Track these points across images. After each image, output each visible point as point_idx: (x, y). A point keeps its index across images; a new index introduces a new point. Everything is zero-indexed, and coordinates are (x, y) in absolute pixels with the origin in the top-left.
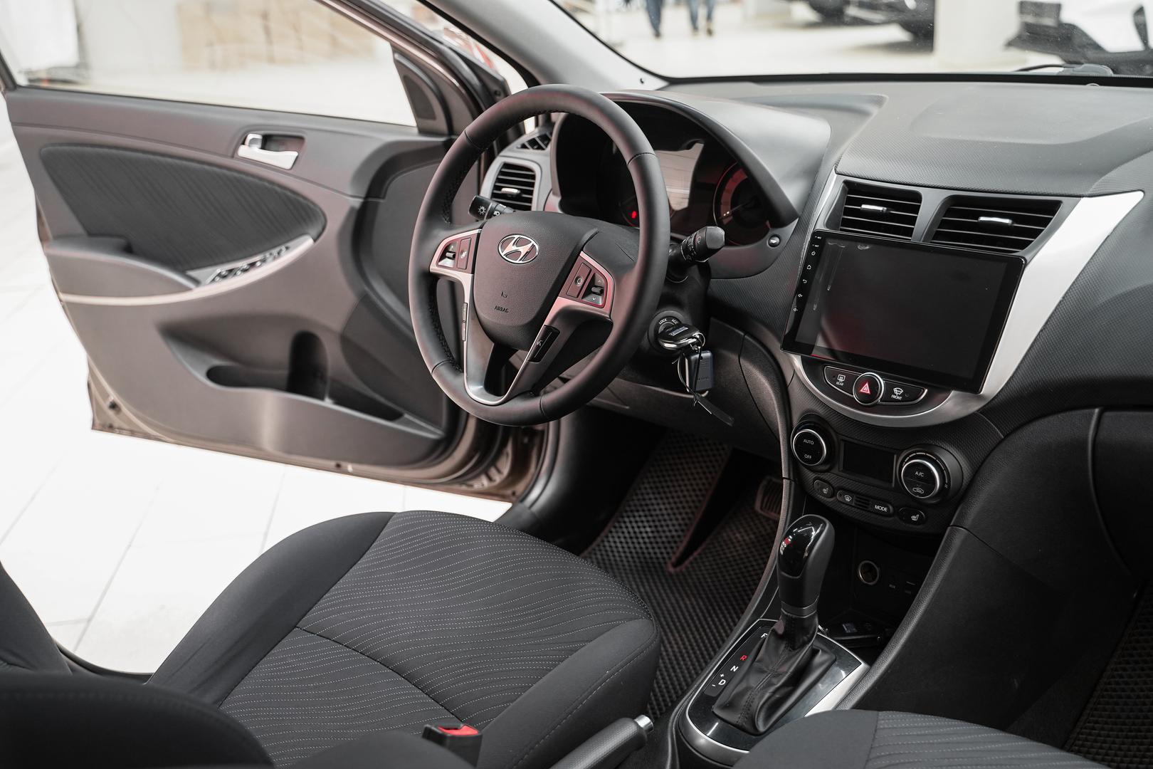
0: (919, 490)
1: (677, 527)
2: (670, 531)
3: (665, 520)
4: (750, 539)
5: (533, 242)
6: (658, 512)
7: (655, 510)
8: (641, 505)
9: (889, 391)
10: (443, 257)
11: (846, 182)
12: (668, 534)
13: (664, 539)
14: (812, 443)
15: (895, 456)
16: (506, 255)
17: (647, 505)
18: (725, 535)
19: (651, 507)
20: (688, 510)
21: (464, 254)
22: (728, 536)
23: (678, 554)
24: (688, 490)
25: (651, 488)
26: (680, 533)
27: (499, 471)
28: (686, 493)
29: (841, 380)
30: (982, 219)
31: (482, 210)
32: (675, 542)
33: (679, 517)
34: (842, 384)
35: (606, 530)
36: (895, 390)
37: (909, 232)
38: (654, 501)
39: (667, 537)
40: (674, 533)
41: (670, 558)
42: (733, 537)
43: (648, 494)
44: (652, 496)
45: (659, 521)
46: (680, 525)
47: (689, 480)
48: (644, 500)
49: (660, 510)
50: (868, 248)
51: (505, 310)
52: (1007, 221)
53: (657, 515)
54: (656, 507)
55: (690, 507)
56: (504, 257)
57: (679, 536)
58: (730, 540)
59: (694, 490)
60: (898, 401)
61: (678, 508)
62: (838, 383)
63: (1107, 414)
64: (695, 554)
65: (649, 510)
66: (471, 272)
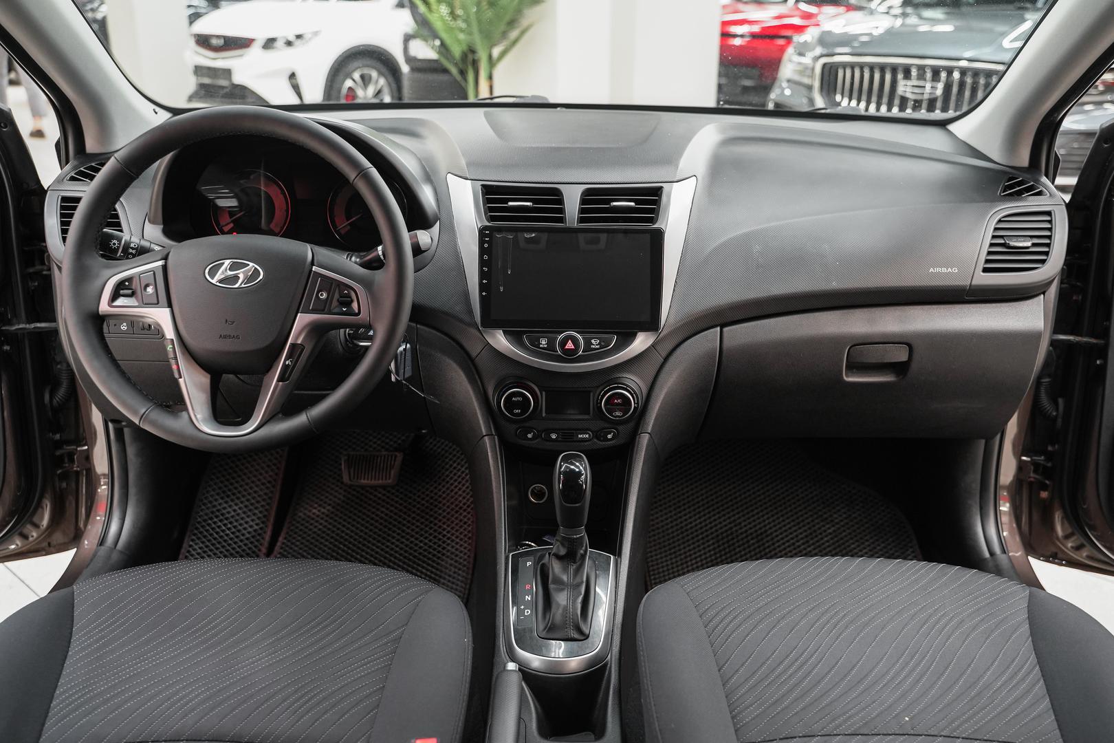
0: (618, 414)
1: (258, 521)
2: (251, 527)
3: (242, 519)
4: (328, 510)
5: (251, 264)
6: (233, 513)
7: (229, 513)
8: (212, 512)
9: (588, 343)
10: (115, 295)
11: (482, 185)
12: (250, 530)
13: (248, 535)
14: (520, 399)
15: (592, 394)
16: (221, 281)
17: (218, 511)
18: (301, 514)
19: (224, 511)
20: (263, 503)
21: (150, 290)
22: (305, 514)
23: (266, 544)
24: (257, 486)
25: (218, 494)
26: (262, 525)
27: (36, 526)
28: (256, 489)
29: (544, 342)
30: (615, 204)
31: (114, 244)
32: (259, 535)
33: (256, 511)
34: (546, 346)
35: (185, 545)
36: (593, 341)
37: (561, 220)
38: (225, 505)
39: (249, 533)
40: (256, 527)
41: (260, 550)
42: (311, 514)
43: (216, 500)
44: (221, 501)
45: (237, 521)
46: (259, 518)
47: (255, 476)
48: (214, 506)
49: (235, 511)
50: (533, 235)
51: (238, 337)
52: (632, 204)
53: (232, 517)
54: (229, 510)
55: (264, 500)
56: (218, 284)
57: (261, 529)
58: (309, 517)
59: (263, 484)
60: (598, 349)
61: (252, 504)
62: (541, 346)
63: (725, 329)
64: (281, 539)
65: (222, 515)
66: (166, 305)
